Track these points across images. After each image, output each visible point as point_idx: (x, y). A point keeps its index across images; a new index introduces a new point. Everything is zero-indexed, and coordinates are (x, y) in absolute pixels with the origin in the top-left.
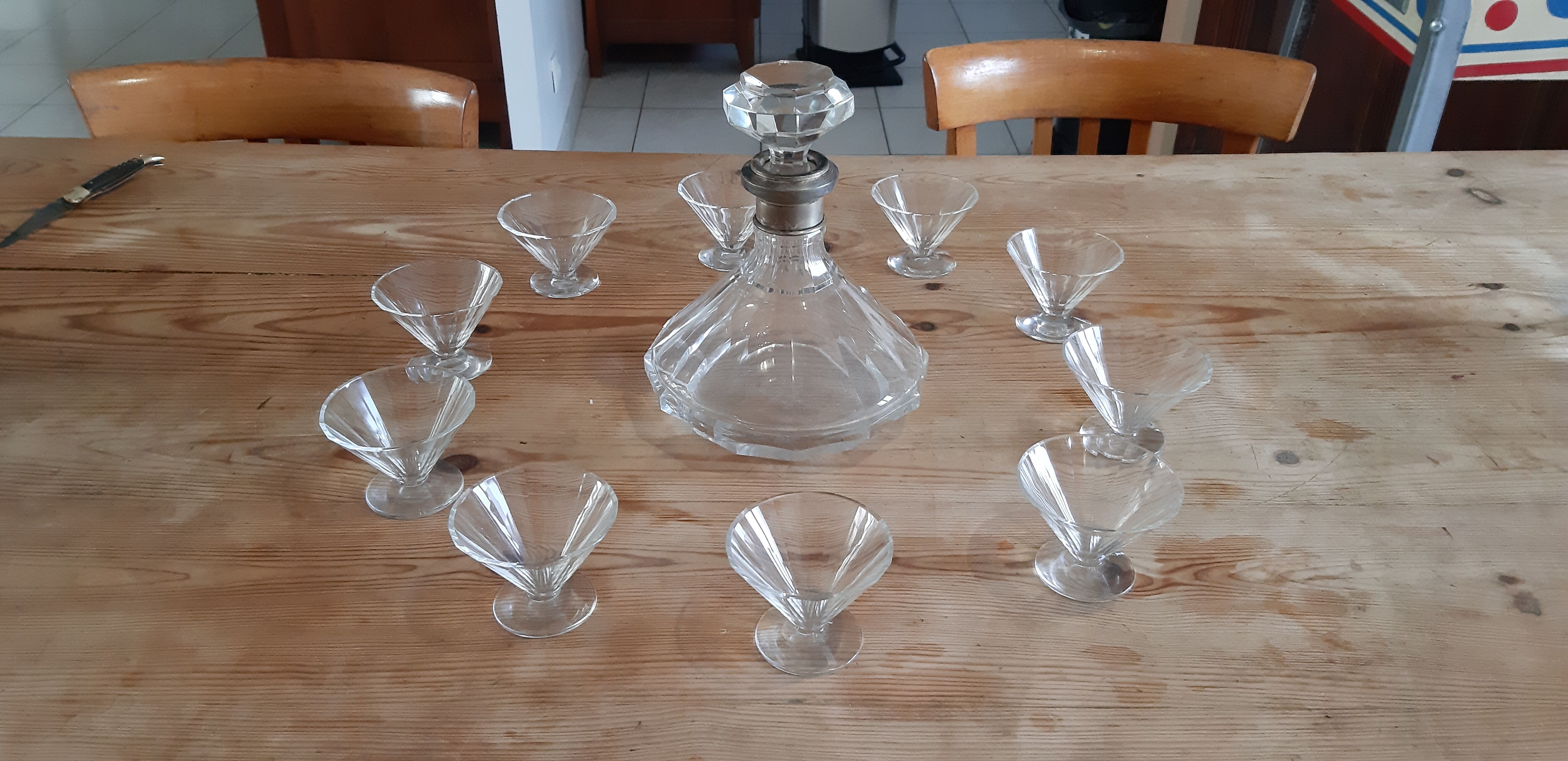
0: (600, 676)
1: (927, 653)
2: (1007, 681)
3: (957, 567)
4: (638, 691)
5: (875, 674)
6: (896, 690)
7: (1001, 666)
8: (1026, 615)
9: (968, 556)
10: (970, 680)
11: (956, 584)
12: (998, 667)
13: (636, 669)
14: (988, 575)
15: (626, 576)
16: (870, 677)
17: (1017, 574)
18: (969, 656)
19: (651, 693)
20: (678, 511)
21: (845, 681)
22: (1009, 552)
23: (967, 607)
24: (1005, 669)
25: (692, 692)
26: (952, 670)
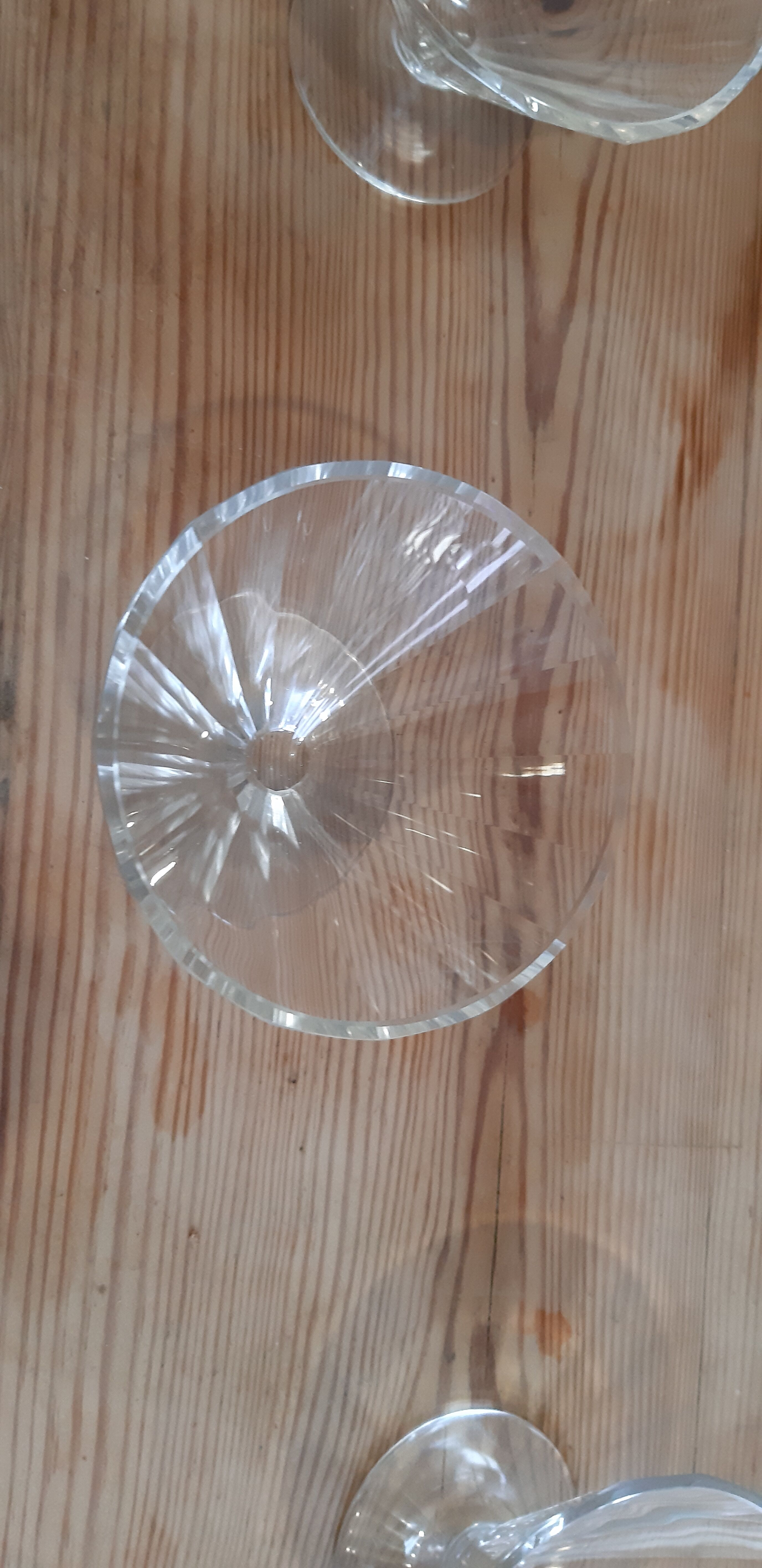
0: (138, 174)
1: (171, 1087)
2: (50, 1306)
3: (480, 1190)
4: (77, 268)
5: (101, 928)
6: (34, 984)
7: (111, 1290)
8: (298, 1373)
9: (521, 1225)
10: (60, 1204)
11: (423, 1185)
12: (107, 1283)
13: (158, 276)
14: (449, 1274)
15: (498, 292)
16: (89, 919)
17: (448, 1356)
18: (150, 1201)
19: (66, 306)
20: (717, 453)
21: (77, 844)
22: (531, 1339)
23: (336, 1208)
24: (100, 1302)
25: (59, 416)
26: (101, 1149)
